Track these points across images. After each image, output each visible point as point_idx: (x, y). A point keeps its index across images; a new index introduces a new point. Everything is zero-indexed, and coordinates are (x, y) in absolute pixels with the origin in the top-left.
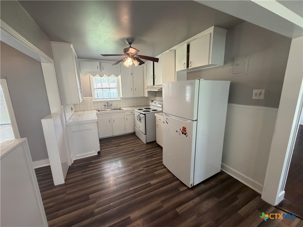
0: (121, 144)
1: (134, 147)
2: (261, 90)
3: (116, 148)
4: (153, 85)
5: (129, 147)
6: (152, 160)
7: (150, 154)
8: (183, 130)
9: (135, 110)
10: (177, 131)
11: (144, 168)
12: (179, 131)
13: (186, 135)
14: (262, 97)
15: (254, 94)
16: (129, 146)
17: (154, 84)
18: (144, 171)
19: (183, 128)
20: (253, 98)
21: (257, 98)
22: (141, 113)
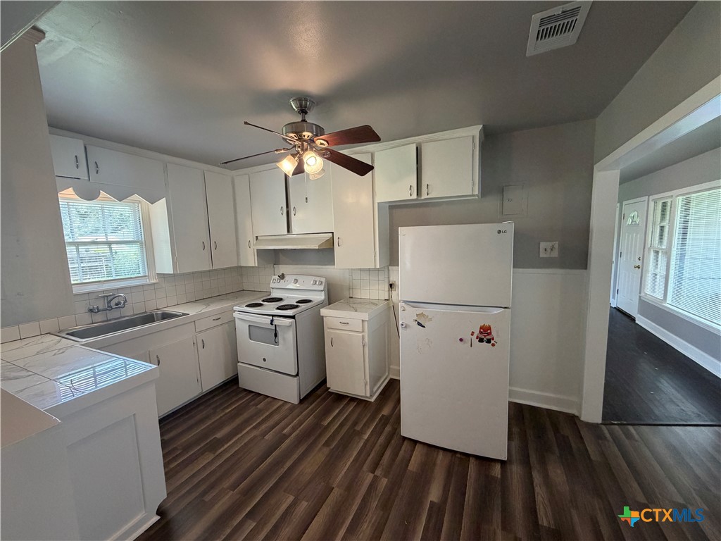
0: (219, 435)
1: (277, 424)
2: (553, 243)
3: (212, 456)
4: (286, 233)
5: (255, 433)
6: (367, 440)
7: (342, 425)
8: (481, 332)
9: (235, 308)
10: (461, 340)
11: (373, 472)
12: (467, 337)
13: (492, 342)
14: (555, 254)
15: (542, 250)
16: (255, 428)
17: (288, 231)
18: (384, 481)
19: (481, 328)
20: (541, 256)
21: (548, 256)
22: (273, 316)
